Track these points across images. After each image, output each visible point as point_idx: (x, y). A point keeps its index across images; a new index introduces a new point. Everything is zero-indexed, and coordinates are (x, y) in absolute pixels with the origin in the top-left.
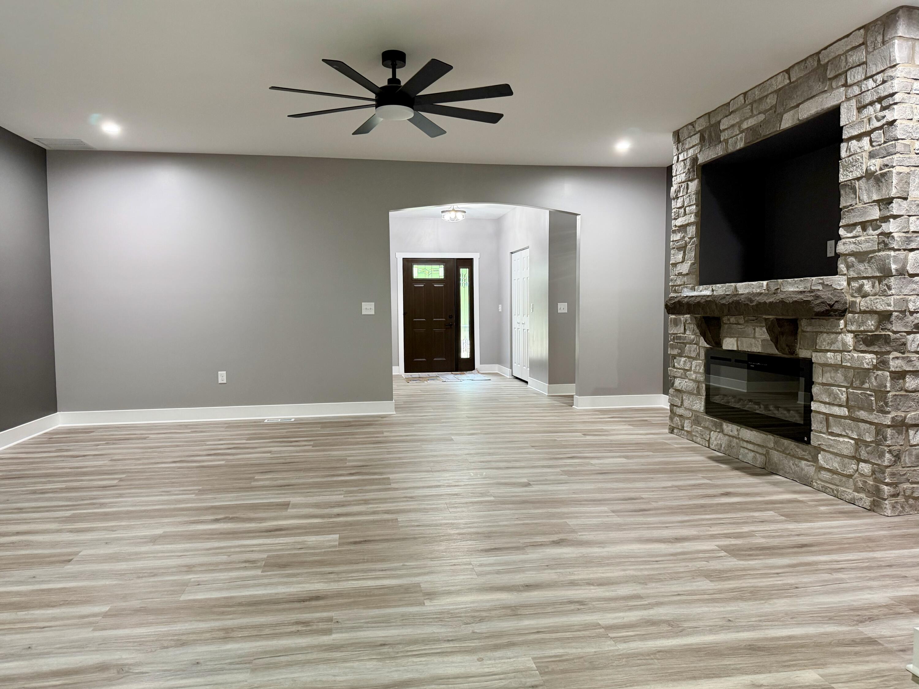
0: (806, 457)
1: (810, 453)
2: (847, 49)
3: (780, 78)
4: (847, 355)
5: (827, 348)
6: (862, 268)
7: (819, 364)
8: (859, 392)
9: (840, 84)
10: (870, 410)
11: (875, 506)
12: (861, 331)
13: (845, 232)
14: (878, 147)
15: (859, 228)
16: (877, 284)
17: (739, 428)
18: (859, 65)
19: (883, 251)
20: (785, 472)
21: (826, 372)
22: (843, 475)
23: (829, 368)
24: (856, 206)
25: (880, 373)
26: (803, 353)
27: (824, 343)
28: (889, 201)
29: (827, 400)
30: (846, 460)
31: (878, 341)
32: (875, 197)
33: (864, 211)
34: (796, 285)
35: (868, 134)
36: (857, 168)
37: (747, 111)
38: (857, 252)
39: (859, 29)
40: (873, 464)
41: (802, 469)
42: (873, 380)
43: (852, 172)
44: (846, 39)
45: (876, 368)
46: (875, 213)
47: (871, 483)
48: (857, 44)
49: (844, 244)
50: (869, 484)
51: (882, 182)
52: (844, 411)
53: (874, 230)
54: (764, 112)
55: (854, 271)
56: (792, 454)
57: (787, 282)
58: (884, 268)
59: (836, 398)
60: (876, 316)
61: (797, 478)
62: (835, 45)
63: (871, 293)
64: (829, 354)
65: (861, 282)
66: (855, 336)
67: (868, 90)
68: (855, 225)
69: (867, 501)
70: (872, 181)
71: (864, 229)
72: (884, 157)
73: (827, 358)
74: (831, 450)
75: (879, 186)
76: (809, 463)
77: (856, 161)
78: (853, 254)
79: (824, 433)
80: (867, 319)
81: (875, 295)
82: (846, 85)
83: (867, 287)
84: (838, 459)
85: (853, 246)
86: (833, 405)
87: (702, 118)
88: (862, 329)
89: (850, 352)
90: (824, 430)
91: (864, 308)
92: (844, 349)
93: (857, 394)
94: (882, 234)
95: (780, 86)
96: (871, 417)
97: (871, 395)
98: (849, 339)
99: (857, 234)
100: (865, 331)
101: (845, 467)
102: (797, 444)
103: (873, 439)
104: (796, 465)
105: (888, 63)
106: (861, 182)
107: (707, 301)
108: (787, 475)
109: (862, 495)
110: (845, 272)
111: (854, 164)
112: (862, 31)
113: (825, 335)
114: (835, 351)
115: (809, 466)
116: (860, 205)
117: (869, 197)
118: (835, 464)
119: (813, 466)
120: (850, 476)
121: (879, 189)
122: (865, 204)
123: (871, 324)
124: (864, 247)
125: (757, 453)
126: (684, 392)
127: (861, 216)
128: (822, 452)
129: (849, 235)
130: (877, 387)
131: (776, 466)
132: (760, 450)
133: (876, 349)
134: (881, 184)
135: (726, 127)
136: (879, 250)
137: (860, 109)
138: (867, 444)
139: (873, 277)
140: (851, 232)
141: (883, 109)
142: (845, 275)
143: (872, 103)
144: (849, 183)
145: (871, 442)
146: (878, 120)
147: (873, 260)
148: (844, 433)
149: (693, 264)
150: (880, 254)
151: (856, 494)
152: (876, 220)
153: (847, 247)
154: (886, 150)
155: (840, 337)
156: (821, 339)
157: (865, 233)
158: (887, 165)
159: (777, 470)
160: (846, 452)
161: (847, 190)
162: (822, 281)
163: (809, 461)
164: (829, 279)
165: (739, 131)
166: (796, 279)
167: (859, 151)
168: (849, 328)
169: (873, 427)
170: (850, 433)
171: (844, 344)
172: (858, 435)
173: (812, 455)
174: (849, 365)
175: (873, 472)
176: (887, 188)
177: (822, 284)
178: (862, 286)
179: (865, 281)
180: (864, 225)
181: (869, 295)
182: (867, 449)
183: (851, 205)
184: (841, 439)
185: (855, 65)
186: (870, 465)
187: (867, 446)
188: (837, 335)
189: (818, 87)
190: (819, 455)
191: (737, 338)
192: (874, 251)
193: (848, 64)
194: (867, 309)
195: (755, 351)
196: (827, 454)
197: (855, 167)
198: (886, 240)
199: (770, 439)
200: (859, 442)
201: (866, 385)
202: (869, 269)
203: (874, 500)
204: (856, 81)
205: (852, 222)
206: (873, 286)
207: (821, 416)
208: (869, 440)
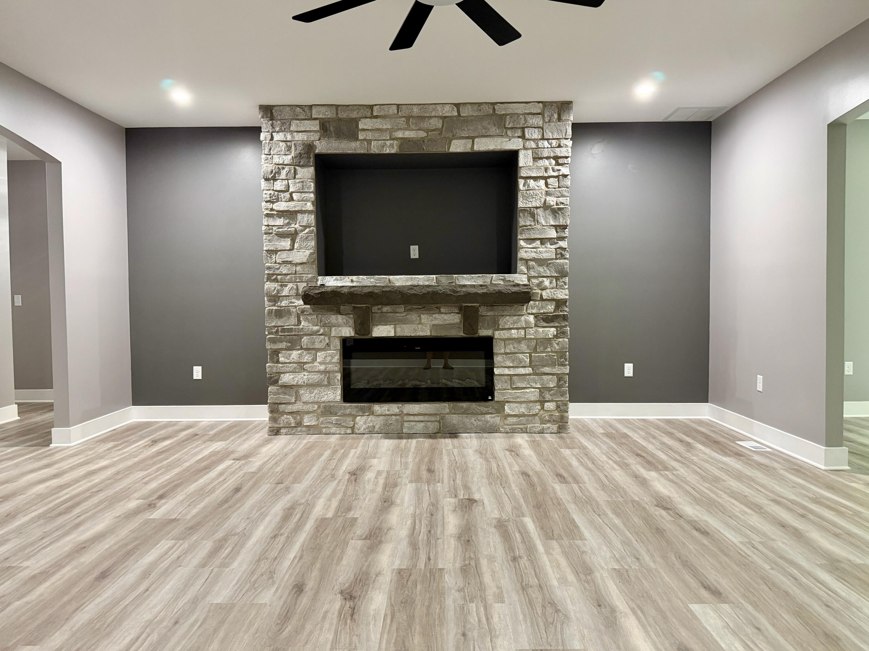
0: (490, 412)
1: (493, 408)
2: (526, 112)
3: (447, 108)
4: (532, 331)
5: (511, 327)
6: (542, 270)
7: (501, 339)
8: (544, 354)
9: (516, 135)
10: (553, 365)
11: (560, 429)
12: (541, 313)
13: (525, 244)
14: (554, 190)
15: (538, 242)
16: (554, 281)
17: (400, 405)
18: (535, 128)
19: (560, 259)
20: (467, 429)
21: (509, 344)
22: (528, 416)
23: (511, 341)
24: (536, 227)
25: (560, 340)
26: (484, 332)
27: (509, 323)
28: (564, 227)
29: (511, 365)
30: (531, 404)
31: (557, 319)
32: (552, 223)
33: (543, 231)
34: (473, 280)
35: (545, 178)
36: (536, 200)
37: (402, 122)
38: (537, 259)
39: (539, 102)
40: (557, 401)
41: (487, 422)
42: (556, 345)
43: (531, 202)
44: (525, 104)
45: (556, 337)
46: (553, 234)
47: (557, 414)
48: (535, 112)
49: (526, 252)
50: (555, 415)
51: (558, 213)
52: (529, 370)
53: (551, 245)
54: (427, 131)
55: (534, 272)
56: (475, 412)
57: (463, 277)
58: (562, 271)
59: (521, 362)
60: (554, 303)
61: (480, 430)
62: (514, 104)
63: (549, 287)
64: (513, 331)
65: (541, 279)
66: (536, 317)
67: (544, 148)
68: (534, 240)
69: (555, 428)
70: (548, 212)
71: (542, 244)
72: (559, 197)
73: (511, 334)
74: (518, 400)
75: (556, 216)
76: (493, 415)
77: (536, 195)
78: (533, 260)
79: (508, 390)
80: (547, 305)
81: (552, 288)
82: (523, 137)
83: (547, 282)
84: (524, 405)
85: (534, 254)
86: (517, 367)
87: (326, 107)
88: (542, 311)
89: (532, 328)
90: (509, 387)
91: (546, 297)
92: (528, 326)
93: (543, 357)
94: (559, 248)
95: (447, 115)
96: (554, 370)
97: (555, 356)
98: (531, 318)
99: (537, 246)
100: (544, 313)
101: (530, 410)
102: (477, 403)
103: (555, 385)
104: (479, 420)
105: (564, 135)
106: (538, 210)
107: (383, 291)
108: (468, 431)
109: (548, 425)
110: (526, 272)
111: (534, 196)
112: (541, 104)
113: (508, 317)
114: (518, 329)
115: (494, 417)
116: (539, 227)
117: (546, 222)
118: (523, 409)
119: (498, 416)
120: (536, 415)
121: (555, 218)
122: (543, 226)
123: (550, 308)
124: (545, 256)
125: (428, 421)
126: (300, 386)
127: (540, 234)
128: (506, 404)
129: (529, 246)
130: (559, 349)
131: (454, 427)
132: (433, 419)
133: (557, 325)
134: (557, 215)
135: (370, 128)
136: (556, 259)
137: (536, 159)
138: (549, 389)
139: (551, 277)
140: (530, 244)
141: (558, 164)
142: (525, 274)
143: (548, 158)
144: (528, 209)
145: (553, 387)
146: (554, 170)
147: (551, 265)
148: (528, 386)
149: (311, 254)
150: (558, 261)
151: (544, 425)
152: (554, 238)
153: (529, 254)
154: (560, 192)
155: (523, 318)
156: (505, 320)
157: (543, 246)
158: (563, 203)
159: (456, 430)
160: (533, 399)
161: (526, 214)
162: (503, 278)
163: (492, 414)
164: (509, 277)
165: (390, 137)
166: (473, 275)
167: (536, 188)
168: (529, 311)
169: (555, 377)
170: (534, 385)
171: (527, 322)
172: (541, 385)
173: (495, 409)
174: (533, 337)
175: (558, 407)
176: (563, 218)
177: (504, 280)
178: (542, 282)
179: (545, 279)
180: (543, 241)
181: (547, 289)
182: (550, 393)
183: (530, 225)
184: (528, 390)
185: (533, 126)
186: (554, 403)
187: (550, 391)
188: (520, 317)
189: (494, 130)
190: (506, 407)
191: (395, 325)
192: (552, 259)
193: (527, 123)
194: (548, 298)
195: (422, 335)
196: (511, 404)
197: (534, 199)
198: (563, 252)
199: (445, 406)
200: (542, 390)
201: (549, 350)
202: (548, 271)
203: (559, 426)
204: (533, 138)
205: (532, 238)
206: (551, 283)
207: (506, 377)
208: (552, 386)
